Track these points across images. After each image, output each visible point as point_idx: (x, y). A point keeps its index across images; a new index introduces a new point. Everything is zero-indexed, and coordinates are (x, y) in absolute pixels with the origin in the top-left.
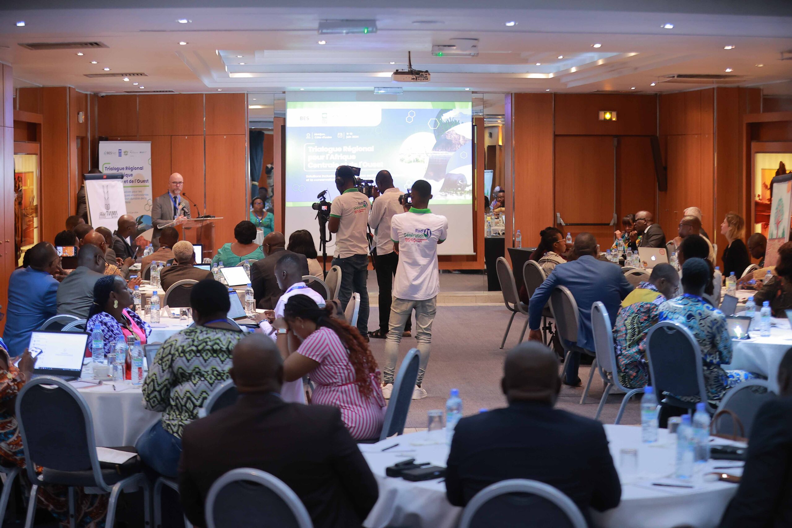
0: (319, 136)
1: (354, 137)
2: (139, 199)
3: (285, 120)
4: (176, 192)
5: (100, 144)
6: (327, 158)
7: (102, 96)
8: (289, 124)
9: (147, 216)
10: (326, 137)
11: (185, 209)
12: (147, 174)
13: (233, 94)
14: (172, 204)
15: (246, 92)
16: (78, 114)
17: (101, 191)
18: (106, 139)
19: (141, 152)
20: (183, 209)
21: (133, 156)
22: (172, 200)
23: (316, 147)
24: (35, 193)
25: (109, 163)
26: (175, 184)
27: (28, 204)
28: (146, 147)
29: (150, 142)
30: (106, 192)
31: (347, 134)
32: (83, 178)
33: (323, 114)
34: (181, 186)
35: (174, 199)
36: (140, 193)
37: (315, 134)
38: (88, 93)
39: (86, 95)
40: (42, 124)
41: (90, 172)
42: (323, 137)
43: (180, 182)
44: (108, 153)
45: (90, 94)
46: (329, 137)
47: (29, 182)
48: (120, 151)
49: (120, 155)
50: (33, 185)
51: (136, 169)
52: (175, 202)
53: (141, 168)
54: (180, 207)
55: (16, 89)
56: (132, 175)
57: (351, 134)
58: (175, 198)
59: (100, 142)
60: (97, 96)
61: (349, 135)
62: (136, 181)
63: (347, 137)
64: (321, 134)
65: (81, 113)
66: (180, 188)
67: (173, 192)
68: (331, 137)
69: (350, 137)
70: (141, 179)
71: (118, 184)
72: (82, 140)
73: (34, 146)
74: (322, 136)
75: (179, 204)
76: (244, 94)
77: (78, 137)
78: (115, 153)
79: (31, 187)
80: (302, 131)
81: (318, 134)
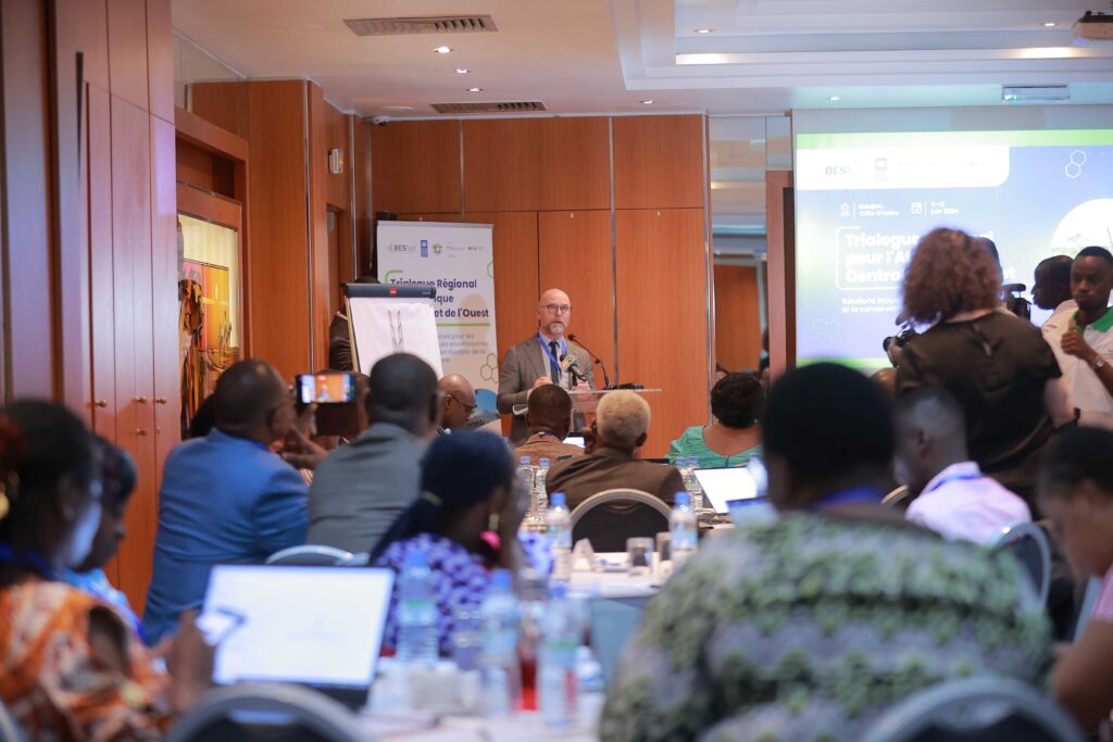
0: (871, 210)
1: (947, 211)
2: (468, 352)
3: (791, 175)
4: (553, 330)
5: (379, 228)
6: (888, 261)
7: (382, 124)
8: (801, 185)
9: (488, 392)
10: (885, 213)
11: (574, 367)
12: (486, 295)
13: (676, 116)
14: (547, 359)
15: (704, 113)
16: (330, 153)
17: (384, 323)
18: (393, 218)
19: (470, 249)
20: (570, 370)
21: (453, 256)
22: (547, 352)
23: (863, 235)
24: (232, 319)
25: (401, 272)
26: (552, 310)
27: (215, 341)
28: (482, 236)
29: (492, 225)
30: (396, 325)
31: (933, 204)
32: (342, 292)
33: (877, 160)
34: (566, 316)
35: (550, 349)
36: (471, 340)
37: (860, 207)
38: (351, 112)
39: (347, 117)
40: (247, 163)
41: (356, 282)
42: (878, 213)
43: (564, 307)
44: (397, 248)
45: (355, 116)
46: (891, 213)
47: (216, 291)
48: (424, 245)
49: (424, 253)
50: (228, 299)
51: (459, 285)
52: (554, 353)
53: (472, 285)
54: (564, 365)
55: (186, 87)
56: (451, 299)
57: (942, 204)
58: (553, 345)
59: (380, 222)
60: (372, 124)
61: (938, 207)
62: (461, 312)
63: (933, 212)
64: (873, 206)
65: (335, 151)
66: (561, 319)
67: (548, 331)
68: (896, 213)
69: (938, 211)
70: (472, 308)
71: (423, 309)
72: (339, 215)
73: (230, 208)
74: (876, 210)
75: (562, 359)
76: (700, 116)
77: (330, 207)
78: (414, 248)
79: (223, 303)
80: (829, 200)
81: (867, 207)
